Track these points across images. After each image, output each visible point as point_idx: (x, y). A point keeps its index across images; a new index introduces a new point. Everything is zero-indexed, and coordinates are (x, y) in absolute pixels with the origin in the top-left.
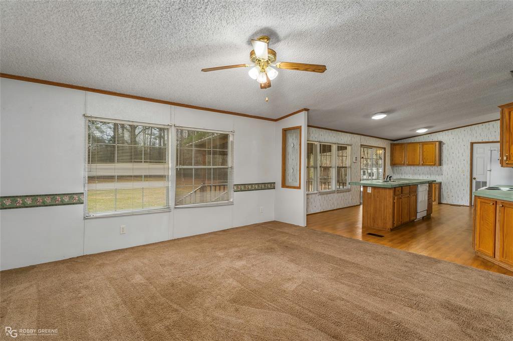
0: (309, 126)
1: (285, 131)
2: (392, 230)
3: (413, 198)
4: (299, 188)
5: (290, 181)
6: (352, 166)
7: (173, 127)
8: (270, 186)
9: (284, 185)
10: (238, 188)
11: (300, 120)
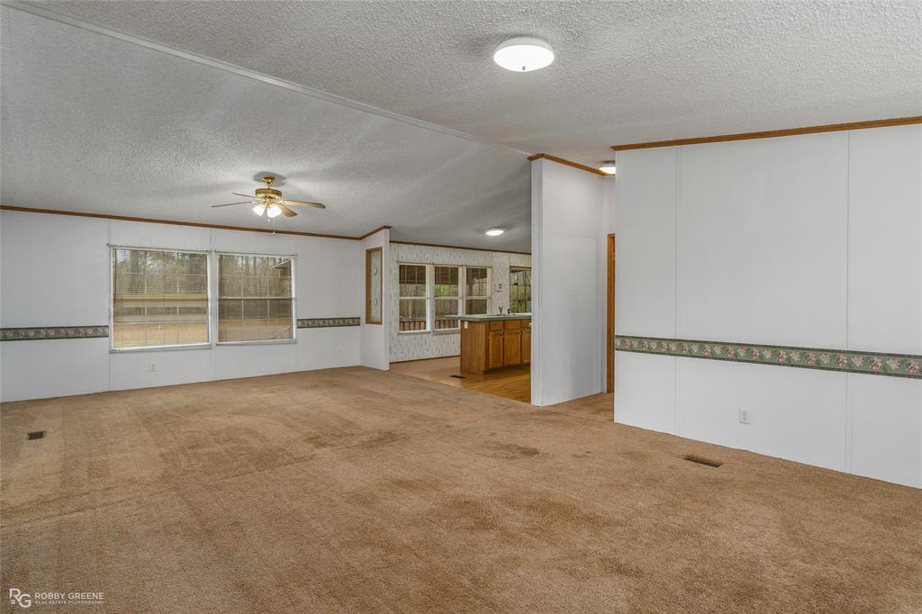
0: (390, 242)
1: (369, 252)
2: (485, 372)
3: (525, 336)
4: (380, 323)
5: (375, 314)
6: (493, 297)
7: (213, 253)
8: (354, 322)
9: (369, 321)
10: (303, 323)
11: (381, 240)
